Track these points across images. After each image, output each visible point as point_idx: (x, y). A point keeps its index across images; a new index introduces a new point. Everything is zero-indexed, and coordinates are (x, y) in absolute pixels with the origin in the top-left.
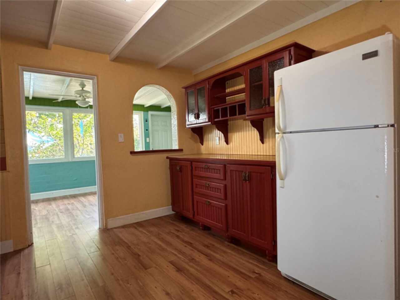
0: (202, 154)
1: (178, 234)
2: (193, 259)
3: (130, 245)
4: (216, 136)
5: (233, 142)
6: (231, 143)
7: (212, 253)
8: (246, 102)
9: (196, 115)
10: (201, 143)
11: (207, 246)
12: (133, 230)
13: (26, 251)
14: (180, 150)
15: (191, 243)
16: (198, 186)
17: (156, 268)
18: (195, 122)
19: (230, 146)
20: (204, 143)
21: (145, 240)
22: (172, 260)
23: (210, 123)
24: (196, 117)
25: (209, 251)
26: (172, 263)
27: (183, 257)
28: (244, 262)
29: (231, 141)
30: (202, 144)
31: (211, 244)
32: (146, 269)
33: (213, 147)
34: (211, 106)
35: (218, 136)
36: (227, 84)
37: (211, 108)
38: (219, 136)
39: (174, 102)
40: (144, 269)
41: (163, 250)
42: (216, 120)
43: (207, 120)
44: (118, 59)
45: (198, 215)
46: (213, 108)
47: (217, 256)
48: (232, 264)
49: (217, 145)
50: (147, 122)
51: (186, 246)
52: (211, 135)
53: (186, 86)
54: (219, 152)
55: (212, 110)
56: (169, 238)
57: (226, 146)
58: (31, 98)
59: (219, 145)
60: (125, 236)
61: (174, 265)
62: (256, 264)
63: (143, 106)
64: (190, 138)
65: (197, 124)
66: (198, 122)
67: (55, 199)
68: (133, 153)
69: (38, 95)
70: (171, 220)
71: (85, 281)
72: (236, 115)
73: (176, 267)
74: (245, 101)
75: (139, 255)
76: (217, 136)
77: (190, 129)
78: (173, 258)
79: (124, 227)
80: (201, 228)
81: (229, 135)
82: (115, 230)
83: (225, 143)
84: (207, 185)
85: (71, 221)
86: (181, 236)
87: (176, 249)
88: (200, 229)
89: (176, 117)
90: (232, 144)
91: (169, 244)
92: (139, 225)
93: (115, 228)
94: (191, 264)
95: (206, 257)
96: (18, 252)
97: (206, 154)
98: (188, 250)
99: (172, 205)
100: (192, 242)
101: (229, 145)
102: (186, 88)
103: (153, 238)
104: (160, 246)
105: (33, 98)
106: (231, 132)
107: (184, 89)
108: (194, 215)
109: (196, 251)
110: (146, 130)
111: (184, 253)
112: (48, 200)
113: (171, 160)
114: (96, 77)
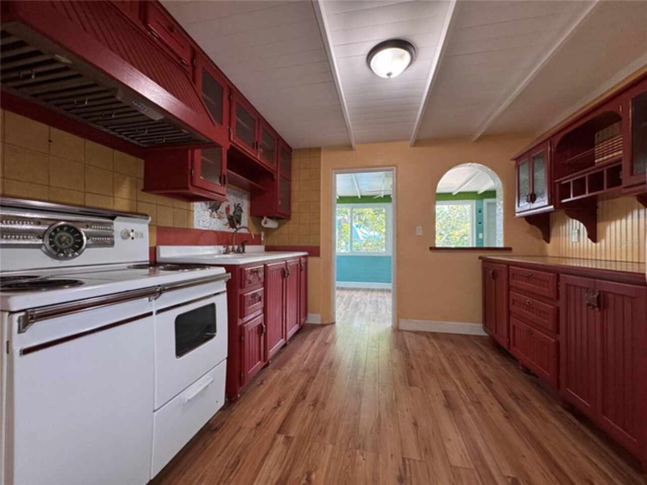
0: (547, 256)
1: (478, 362)
2: (479, 403)
3: (411, 352)
4: (572, 228)
5: (608, 239)
6: (603, 241)
7: (518, 410)
8: (623, 163)
9: (529, 197)
10: (544, 239)
11: (516, 398)
12: (424, 338)
13: (328, 327)
14: (507, 249)
15: (491, 382)
16: (516, 303)
17: (422, 389)
18: (528, 208)
19: (601, 245)
20: (552, 240)
21: (430, 354)
22: (448, 389)
23: (552, 207)
24: (529, 200)
25: (514, 405)
26: (445, 393)
27: (465, 394)
28: (576, 452)
29: (604, 236)
30: (548, 242)
31: (525, 397)
32: (410, 385)
33: (567, 246)
34: (555, 180)
35: (576, 228)
36: (598, 136)
37: (555, 183)
38: (578, 228)
39: (500, 182)
40: (408, 384)
41: (446, 374)
42: (564, 201)
43: (546, 203)
44: (418, 143)
45: (514, 345)
46: (560, 182)
47: (524, 417)
48: (545, 444)
49: (574, 244)
50: (480, 214)
51: (479, 382)
52: (564, 227)
53: (517, 156)
54: (578, 255)
55: (557, 185)
56: (461, 363)
57: (592, 245)
58: (359, 197)
59: (578, 244)
60: (411, 342)
61: (446, 397)
62: (606, 471)
63: (476, 193)
64: (527, 232)
65: (530, 210)
66: (531, 208)
67: (373, 290)
68: (434, 249)
69: (365, 194)
70: (481, 343)
71: (350, 369)
72: (602, 189)
73: (448, 402)
74: (620, 160)
75: (412, 368)
76: (574, 228)
77: (524, 219)
78: (450, 388)
79: (416, 333)
80: (521, 367)
81: (600, 226)
82: (405, 332)
83: (590, 241)
84: (527, 304)
85: (373, 313)
86: (481, 367)
87: (462, 380)
88: (520, 369)
89: (502, 202)
90: (605, 243)
91: (456, 369)
92: (435, 335)
93: (406, 331)
94: (472, 407)
95: (502, 409)
96: (323, 325)
97: (554, 257)
98: (479, 388)
99: (483, 323)
100: (491, 380)
101: (598, 244)
102: (517, 159)
103: (441, 356)
104: (444, 369)
105: (362, 197)
106: (603, 221)
107: (514, 162)
108: (509, 344)
109: (491, 394)
110: (478, 224)
111: (471, 389)
112: (368, 290)
113: (485, 261)
114: (394, 167)
